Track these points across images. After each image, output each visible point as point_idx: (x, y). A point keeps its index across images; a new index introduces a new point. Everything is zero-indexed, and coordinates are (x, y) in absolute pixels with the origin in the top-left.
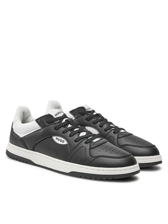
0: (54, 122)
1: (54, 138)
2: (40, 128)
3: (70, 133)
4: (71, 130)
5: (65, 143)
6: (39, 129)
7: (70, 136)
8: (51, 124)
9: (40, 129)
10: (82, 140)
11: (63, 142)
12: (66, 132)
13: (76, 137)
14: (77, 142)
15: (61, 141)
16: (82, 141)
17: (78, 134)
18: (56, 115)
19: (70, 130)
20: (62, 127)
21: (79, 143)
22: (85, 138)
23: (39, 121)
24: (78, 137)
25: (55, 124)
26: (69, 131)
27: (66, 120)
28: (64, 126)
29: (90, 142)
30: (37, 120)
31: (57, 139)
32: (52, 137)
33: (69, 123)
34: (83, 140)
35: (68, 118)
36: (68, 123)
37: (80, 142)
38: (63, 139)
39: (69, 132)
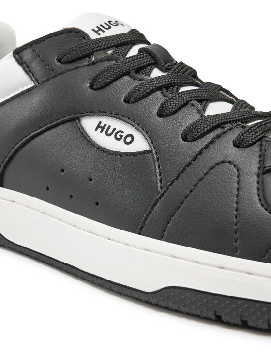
0: (89, 55)
1: (89, 124)
2: (31, 84)
3: (163, 99)
4: (167, 87)
5: (140, 144)
6: (26, 88)
7: (160, 115)
8: (77, 64)
9: (29, 90)
10: (219, 131)
11: (129, 139)
12: (144, 97)
13: (189, 117)
14: (194, 140)
15: (118, 136)
16: (218, 137)
17: (199, 106)
18: (97, 32)
19: (159, 89)
20: (126, 78)
21: (206, 147)
22: (230, 122)
23: (27, 55)
24: (198, 117)
25: (94, 63)
26: (159, 92)
27: (141, 50)
28: (133, 73)
29: (260, 140)
30: (18, 53)
31: (103, 128)
32: (79, 119)
33: (155, 64)
34: (225, 133)
35: (148, 43)
36: (152, 61)
37: (212, 142)
38: (128, 129)
39: (158, 98)
